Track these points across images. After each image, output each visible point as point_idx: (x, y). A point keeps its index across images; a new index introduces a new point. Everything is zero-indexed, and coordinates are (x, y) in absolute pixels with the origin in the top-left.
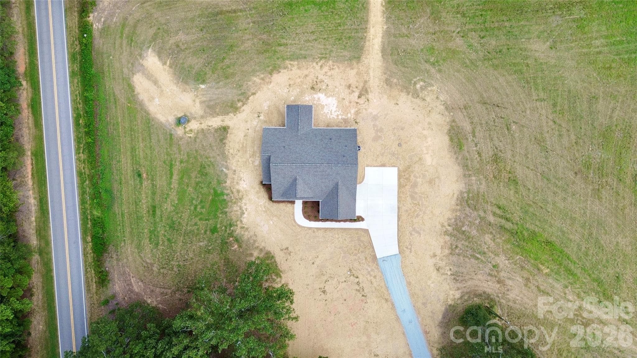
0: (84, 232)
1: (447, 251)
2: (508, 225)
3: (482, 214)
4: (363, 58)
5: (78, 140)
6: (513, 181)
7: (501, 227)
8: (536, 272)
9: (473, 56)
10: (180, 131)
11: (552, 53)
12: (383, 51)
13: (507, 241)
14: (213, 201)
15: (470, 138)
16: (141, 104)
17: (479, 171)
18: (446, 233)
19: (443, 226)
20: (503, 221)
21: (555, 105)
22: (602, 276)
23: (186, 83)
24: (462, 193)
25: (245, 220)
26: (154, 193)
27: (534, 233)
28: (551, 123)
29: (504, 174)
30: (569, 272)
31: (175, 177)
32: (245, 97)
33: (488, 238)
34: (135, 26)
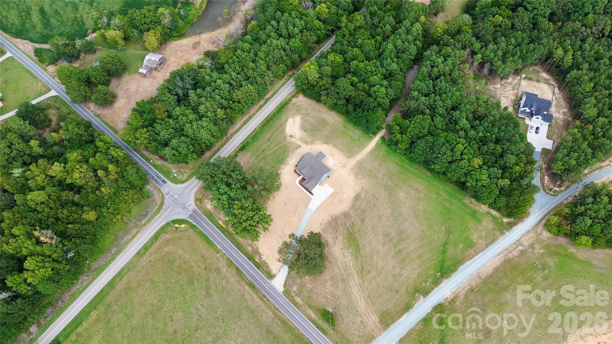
0: (242, 143)
1: (327, 222)
2: (351, 230)
3: (346, 221)
4: (351, 159)
5: (263, 122)
6: (363, 221)
7: (348, 229)
8: (347, 248)
9: (381, 182)
10: (289, 138)
11: (404, 199)
12: (358, 162)
13: (347, 234)
14: (280, 160)
15: (361, 200)
16: (286, 125)
17: (356, 210)
18: (332, 217)
19: (333, 215)
20: (350, 228)
21: (393, 212)
22: (365, 267)
23: (301, 129)
24: (346, 211)
25: (283, 171)
26: (268, 147)
27: (356, 238)
28: (388, 216)
29: (362, 217)
30: (357, 257)
31: (277, 147)
32: (312, 143)
33: (342, 228)
34: (302, 108)
